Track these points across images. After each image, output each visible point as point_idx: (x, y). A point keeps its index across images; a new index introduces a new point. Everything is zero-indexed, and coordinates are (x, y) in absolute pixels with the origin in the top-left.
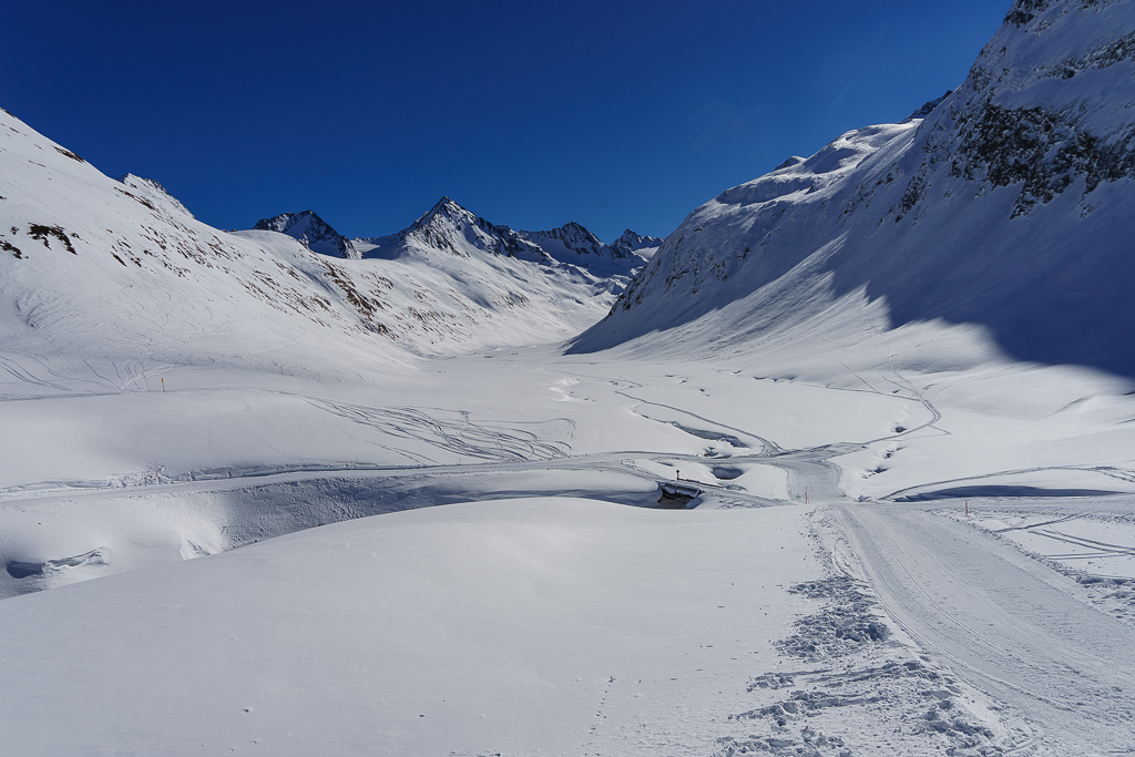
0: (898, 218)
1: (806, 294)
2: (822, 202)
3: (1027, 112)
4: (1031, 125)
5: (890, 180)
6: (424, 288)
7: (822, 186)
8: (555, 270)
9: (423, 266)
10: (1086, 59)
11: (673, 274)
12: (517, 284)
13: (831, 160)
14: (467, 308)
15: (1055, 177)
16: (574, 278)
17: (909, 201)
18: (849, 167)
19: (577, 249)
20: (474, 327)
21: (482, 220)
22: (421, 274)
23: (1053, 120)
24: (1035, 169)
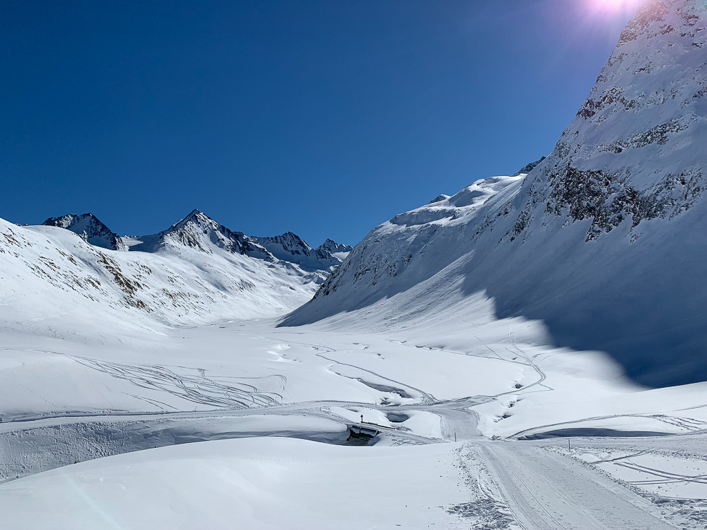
0: (513, 239)
1: (451, 288)
2: (461, 226)
3: (593, 173)
4: (596, 181)
5: (506, 213)
6: (176, 274)
7: (461, 216)
8: (276, 265)
9: (176, 258)
10: (629, 141)
11: (360, 271)
12: (247, 274)
13: (466, 198)
14: (208, 291)
15: (613, 216)
16: (289, 271)
17: (520, 228)
18: (479, 203)
19: (292, 251)
20: (213, 304)
21: (223, 228)
22: (174, 265)
23: (610, 179)
24: (600, 210)
